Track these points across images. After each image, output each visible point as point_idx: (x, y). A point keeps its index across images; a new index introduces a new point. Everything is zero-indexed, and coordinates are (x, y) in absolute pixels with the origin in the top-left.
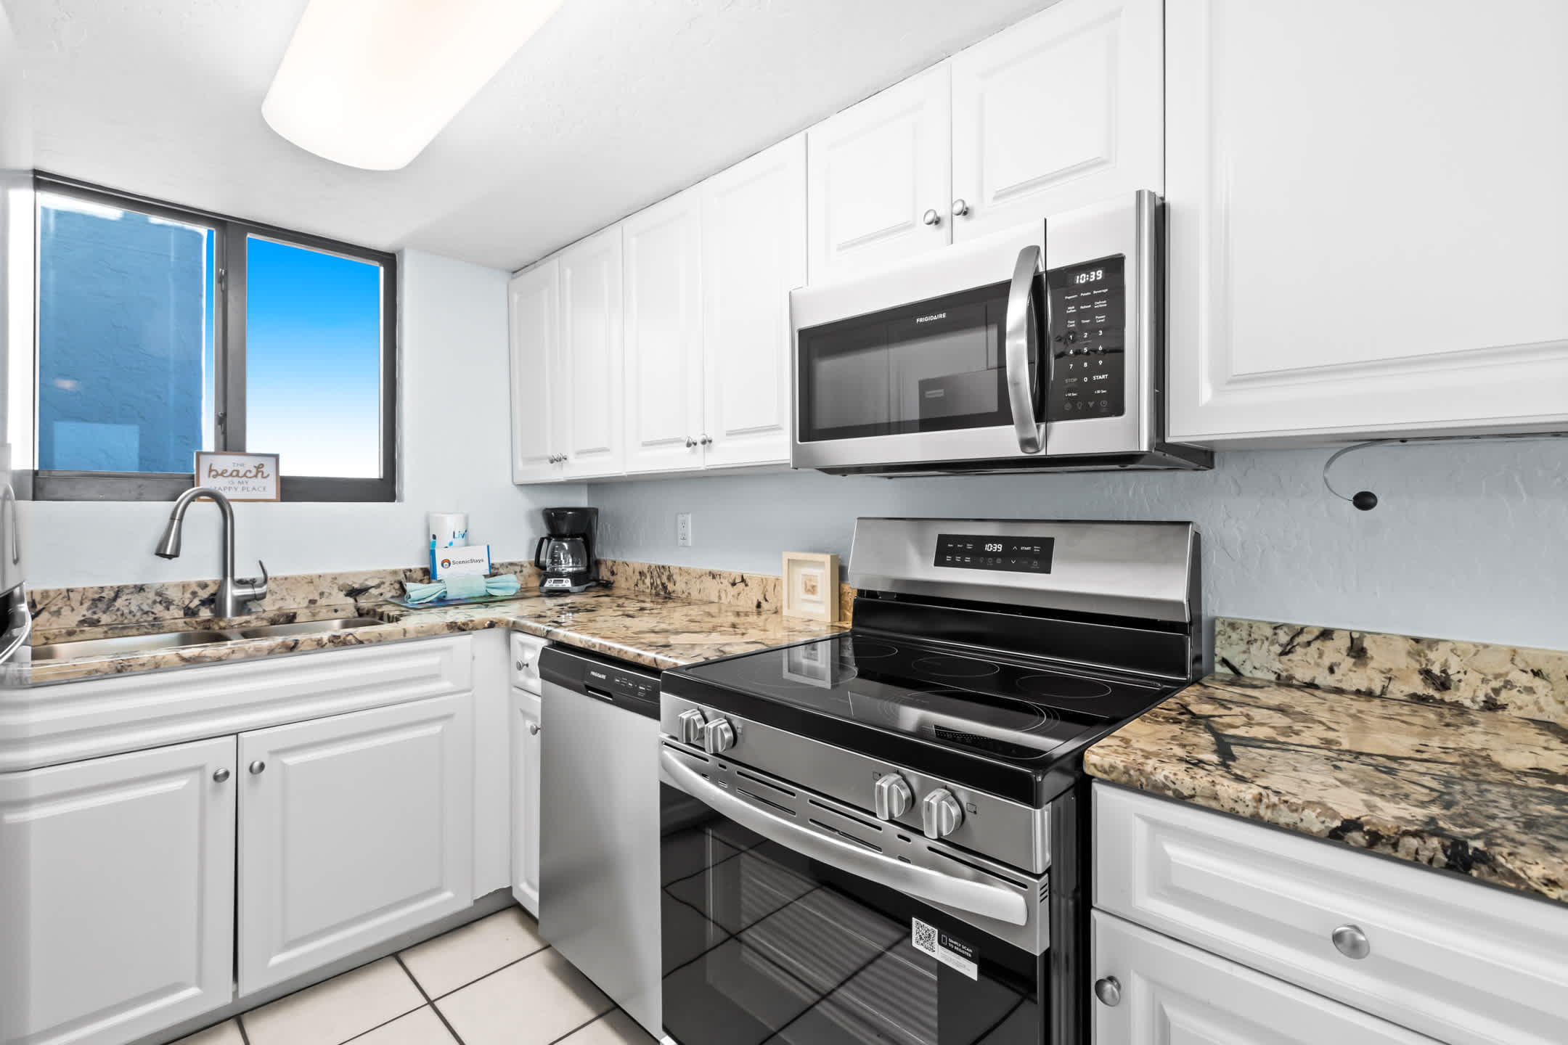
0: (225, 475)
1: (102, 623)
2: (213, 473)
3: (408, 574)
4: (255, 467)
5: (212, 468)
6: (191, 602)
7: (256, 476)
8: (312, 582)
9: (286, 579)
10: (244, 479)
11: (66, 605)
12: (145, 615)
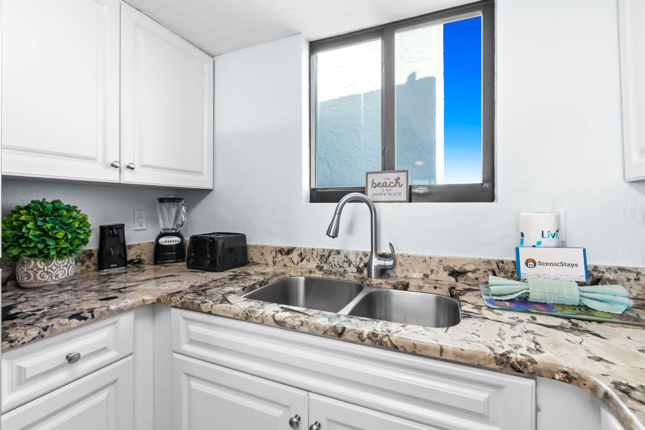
0: (380, 186)
1: (324, 269)
2: (374, 185)
3: (501, 265)
4: (395, 179)
5: (374, 182)
6: (360, 264)
7: (395, 186)
8: (425, 261)
9: (409, 256)
10: (389, 188)
11: (312, 257)
12: (340, 268)
